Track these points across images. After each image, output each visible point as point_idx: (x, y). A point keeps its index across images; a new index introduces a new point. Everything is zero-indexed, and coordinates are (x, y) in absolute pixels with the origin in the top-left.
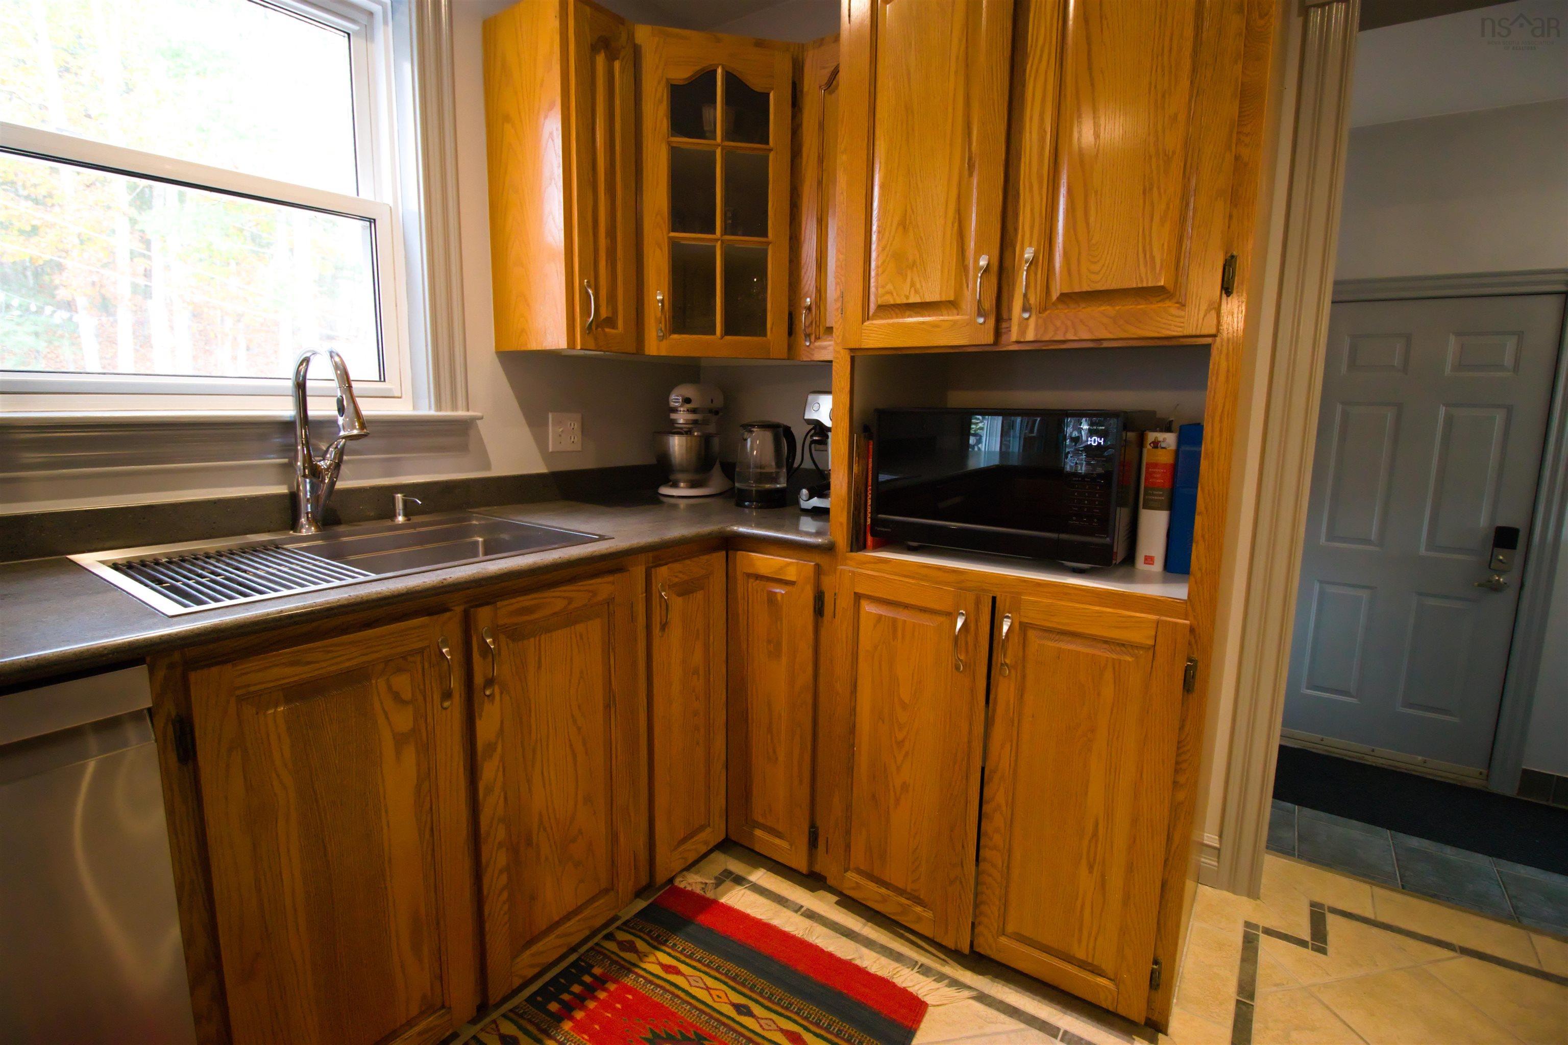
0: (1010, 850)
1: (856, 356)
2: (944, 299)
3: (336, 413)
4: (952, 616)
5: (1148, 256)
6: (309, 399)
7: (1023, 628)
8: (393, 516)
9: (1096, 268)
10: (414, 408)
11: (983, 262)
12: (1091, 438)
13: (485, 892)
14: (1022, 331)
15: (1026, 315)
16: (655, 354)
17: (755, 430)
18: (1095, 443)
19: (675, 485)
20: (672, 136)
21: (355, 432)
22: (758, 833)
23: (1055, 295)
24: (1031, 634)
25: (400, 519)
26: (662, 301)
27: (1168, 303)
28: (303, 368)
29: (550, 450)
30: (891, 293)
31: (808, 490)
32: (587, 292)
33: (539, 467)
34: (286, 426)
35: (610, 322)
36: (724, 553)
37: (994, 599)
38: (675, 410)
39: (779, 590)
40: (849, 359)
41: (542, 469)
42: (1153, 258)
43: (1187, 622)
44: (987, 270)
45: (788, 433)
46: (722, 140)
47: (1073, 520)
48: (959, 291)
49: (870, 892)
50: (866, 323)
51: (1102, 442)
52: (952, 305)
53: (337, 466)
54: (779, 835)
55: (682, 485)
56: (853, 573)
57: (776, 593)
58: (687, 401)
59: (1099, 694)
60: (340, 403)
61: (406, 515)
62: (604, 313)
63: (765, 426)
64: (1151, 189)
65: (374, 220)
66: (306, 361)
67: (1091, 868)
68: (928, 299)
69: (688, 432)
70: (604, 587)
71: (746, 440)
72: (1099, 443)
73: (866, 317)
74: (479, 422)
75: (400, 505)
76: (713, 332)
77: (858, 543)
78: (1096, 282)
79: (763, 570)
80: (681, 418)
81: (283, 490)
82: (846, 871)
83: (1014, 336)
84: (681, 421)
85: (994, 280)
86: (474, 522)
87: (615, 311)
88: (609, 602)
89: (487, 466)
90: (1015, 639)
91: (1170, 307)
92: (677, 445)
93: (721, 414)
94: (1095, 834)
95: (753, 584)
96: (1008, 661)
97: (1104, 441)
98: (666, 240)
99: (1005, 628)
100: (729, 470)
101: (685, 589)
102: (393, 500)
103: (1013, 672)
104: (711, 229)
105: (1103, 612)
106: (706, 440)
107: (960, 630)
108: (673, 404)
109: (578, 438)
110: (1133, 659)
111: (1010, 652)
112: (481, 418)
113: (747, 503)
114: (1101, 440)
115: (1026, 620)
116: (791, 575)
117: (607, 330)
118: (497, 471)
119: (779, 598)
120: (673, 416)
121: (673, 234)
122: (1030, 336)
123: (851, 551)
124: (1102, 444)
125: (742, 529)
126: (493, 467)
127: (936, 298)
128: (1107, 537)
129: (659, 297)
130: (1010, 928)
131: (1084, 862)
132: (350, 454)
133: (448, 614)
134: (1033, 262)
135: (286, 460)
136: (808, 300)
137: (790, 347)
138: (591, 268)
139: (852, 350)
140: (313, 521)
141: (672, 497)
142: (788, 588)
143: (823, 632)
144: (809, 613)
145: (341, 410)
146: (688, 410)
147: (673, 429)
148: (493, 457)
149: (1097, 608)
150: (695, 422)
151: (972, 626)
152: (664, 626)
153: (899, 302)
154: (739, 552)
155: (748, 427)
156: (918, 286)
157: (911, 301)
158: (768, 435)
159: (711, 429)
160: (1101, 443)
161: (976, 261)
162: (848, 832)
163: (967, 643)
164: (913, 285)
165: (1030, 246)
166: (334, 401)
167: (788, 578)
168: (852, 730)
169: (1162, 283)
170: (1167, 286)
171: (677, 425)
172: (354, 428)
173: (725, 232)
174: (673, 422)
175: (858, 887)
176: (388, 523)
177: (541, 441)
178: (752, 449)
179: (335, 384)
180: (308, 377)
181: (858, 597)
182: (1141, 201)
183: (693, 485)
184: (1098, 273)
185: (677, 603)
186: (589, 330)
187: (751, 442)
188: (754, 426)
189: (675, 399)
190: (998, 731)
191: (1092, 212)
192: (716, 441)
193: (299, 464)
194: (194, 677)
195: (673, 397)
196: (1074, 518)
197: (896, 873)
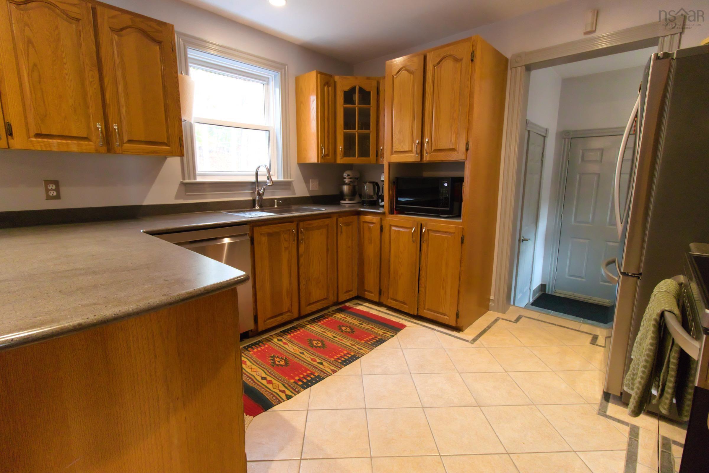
0: (426, 287)
1: (390, 164)
2: (409, 150)
3: (267, 180)
4: (412, 228)
6: (258, 177)
7: (428, 231)
8: (274, 205)
10: (278, 178)
11: (417, 142)
13: (300, 288)
14: (426, 158)
15: (427, 154)
16: (339, 163)
17: (367, 183)
19: (345, 200)
20: (344, 104)
21: (271, 184)
22: (366, 293)
23: (433, 150)
24: (430, 232)
25: (276, 206)
26: (341, 149)
27: (456, 152)
28: (258, 169)
29: (310, 190)
30: (397, 148)
31: (381, 200)
32: (322, 148)
33: (307, 195)
34: (253, 183)
35: (328, 155)
36: (357, 216)
37: (421, 224)
38: (345, 178)
39: (372, 225)
40: (388, 164)
41: (308, 195)
42: (452, 142)
43: (462, 226)
44: (418, 143)
45: (377, 184)
46: (358, 105)
48: (412, 148)
49: (394, 304)
50: (392, 156)
52: (411, 151)
53: (263, 193)
54: (372, 293)
55: (347, 200)
56: (390, 219)
57: (370, 226)
58: (348, 175)
59: (444, 246)
60: (268, 177)
61: (277, 205)
62: (326, 153)
63: (370, 182)
64: (451, 126)
65: (269, 131)
66: (259, 167)
67: (443, 289)
68: (406, 150)
69: (349, 184)
70: (327, 221)
71: (365, 186)
73: (392, 154)
74: (293, 182)
75: (276, 203)
76: (355, 157)
77: (392, 212)
78: (441, 147)
79: (367, 220)
80: (347, 180)
81: (251, 198)
82: (388, 299)
83: (424, 159)
84: (347, 181)
85: (420, 146)
86: (293, 208)
87: (329, 152)
88: (327, 225)
89: (295, 194)
90: (426, 233)
91: (456, 153)
92: (345, 188)
93: (359, 179)
94: (444, 280)
95: (366, 224)
96: (425, 239)
98: (343, 133)
99: (424, 230)
100: (360, 196)
101: (347, 224)
102: (274, 202)
103: (426, 242)
104: (355, 129)
106: (354, 187)
107: (414, 231)
108: (344, 176)
109: (317, 186)
110: (451, 236)
111: (425, 237)
112: (294, 181)
113: (365, 204)
115: (428, 229)
116: (374, 221)
117: (327, 157)
118: (297, 195)
119: (371, 227)
120: (344, 180)
121: (345, 131)
122: (428, 159)
123: (390, 214)
125: (362, 209)
126: (296, 194)
127: (407, 150)
128: (448, 208)
129: (341, 148)
130: (426, 308)
131: (442, 287)
132: (267, 190)
133: (294, 223)
134: (428, 142)
135: (252, 191)
136: (381, 147)
137: (377, 160)
138: (323, 142)
139: (389, 162)
140: (259, 205)
141: (344, 203)
142: (374, 225)
143: (383, 236)
144: (379, 231)
145: (268, 179)
146: (349, 178)
147: (344, 183)
148: (296, 192)
150: (351, 181)
151: (416, 230)
152: (341, 233)
153: (399, 150)
154: (361, 216)
155: (365, 183)
156: (403, 147)
157: (402, 150)
158: (371, 185)
159: (356, 183)
161: (416, 141)
162: (388, 289)
163: (415, 235)
164: (402, 146)
165: (427, 138)
166: (267, 177)
167: (374, 222)
168: (389, 261)
169: (454, 148)
171: (345, 183)
172: (271, 183)
173: (359, 129)
174: (345, 182)
175: (391, 303)
176: (273, 207)
177: (308, 187)
178: (366, 190)
179: (266, 173)
180: (259, 171)
181: (391, 226)
182: (450, 129)
183: (350, 200)
184: (441, 145)
185: (344, 228)
186: (322, 157)
187: (366, 187)
188: (367, 182)
189: (345, 175)
190: (423, 257)
192: (357, 187)
193: (256, 193)
194: (255, 228)
195: (344, 174)
197: (400, 297)
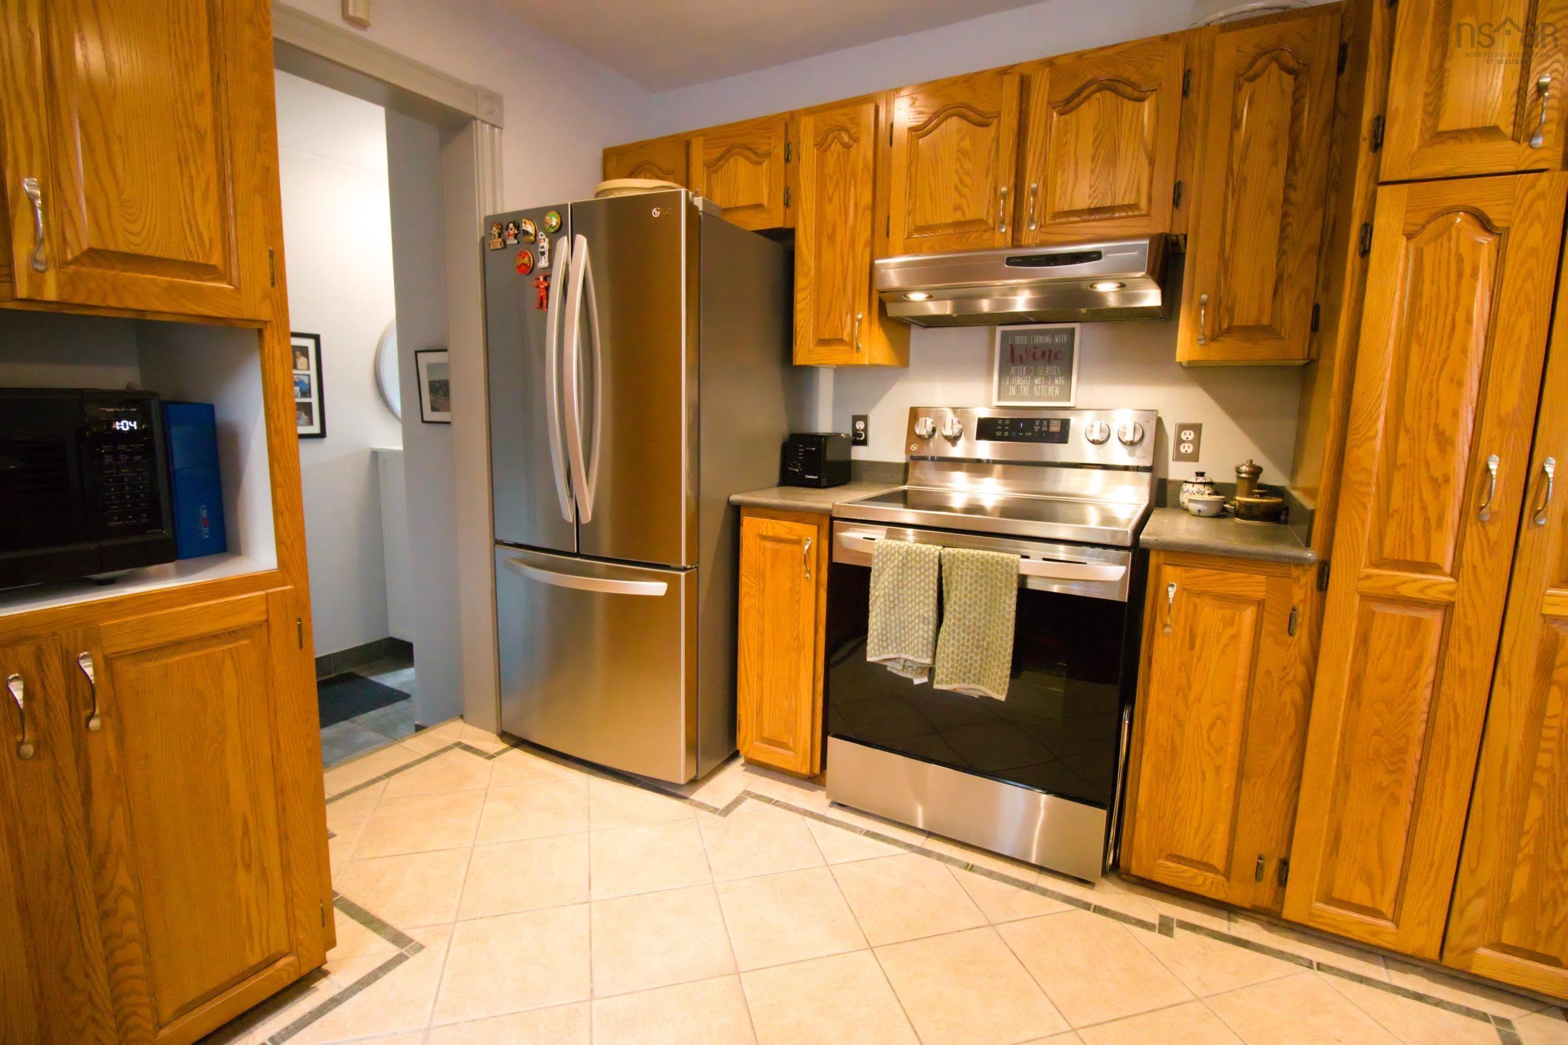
5: (194, 231)
9: (134, 228)
12: (120, 422)
14: (35, 287)
15: (40, 267)
18: (125, 427)
24: (119, 665)
43: (290, 587)
47: (114, 521)
51: (135, 425)
59: (222, 691)
64: (187, 160)
72: (132, 428)
78: (139, 245)
83: (22, 292)
94: (246, 830)
97: (137, 425)
105: (208, 606)
107: (23, 699)
110: (249, 640)
114: (133, 423)
115: (109, 651)
122: (50, 295)
124: (136, 428)
128: (163, 529)
149: (201, 604)
160: (133, 427)
163: (33, 714)
169: (212, 261)
170: (218, 266)
182: (178, 170)
184: (138, 234)
191: (119, 161)
196: (116, 518)
